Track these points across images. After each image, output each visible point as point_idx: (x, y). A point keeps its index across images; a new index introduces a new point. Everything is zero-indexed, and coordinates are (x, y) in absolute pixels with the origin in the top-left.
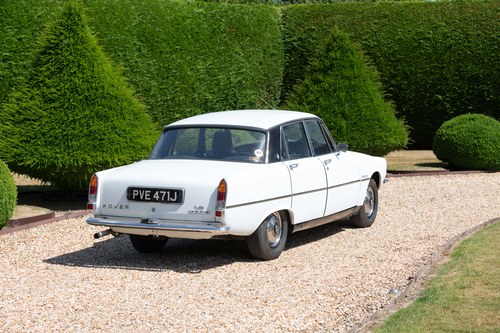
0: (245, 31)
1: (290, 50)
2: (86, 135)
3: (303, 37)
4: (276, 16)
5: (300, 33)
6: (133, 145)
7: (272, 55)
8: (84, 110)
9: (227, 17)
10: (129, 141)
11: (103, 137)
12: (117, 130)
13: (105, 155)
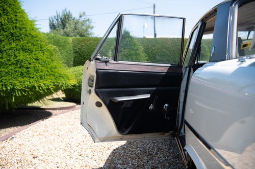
0: (60, 44)
1: (76, 52)
2: (13, 64)
3: (80, 47)
4: (70, 40)
5: (79, 46)
6: (53, 73)
7: (70, 54)
8: (10, 44)
9: (53, 39)
10: (50, 71)
11: (29, 66)
12: (40, 61)
13: (32, 80)
